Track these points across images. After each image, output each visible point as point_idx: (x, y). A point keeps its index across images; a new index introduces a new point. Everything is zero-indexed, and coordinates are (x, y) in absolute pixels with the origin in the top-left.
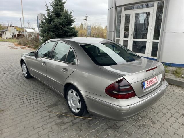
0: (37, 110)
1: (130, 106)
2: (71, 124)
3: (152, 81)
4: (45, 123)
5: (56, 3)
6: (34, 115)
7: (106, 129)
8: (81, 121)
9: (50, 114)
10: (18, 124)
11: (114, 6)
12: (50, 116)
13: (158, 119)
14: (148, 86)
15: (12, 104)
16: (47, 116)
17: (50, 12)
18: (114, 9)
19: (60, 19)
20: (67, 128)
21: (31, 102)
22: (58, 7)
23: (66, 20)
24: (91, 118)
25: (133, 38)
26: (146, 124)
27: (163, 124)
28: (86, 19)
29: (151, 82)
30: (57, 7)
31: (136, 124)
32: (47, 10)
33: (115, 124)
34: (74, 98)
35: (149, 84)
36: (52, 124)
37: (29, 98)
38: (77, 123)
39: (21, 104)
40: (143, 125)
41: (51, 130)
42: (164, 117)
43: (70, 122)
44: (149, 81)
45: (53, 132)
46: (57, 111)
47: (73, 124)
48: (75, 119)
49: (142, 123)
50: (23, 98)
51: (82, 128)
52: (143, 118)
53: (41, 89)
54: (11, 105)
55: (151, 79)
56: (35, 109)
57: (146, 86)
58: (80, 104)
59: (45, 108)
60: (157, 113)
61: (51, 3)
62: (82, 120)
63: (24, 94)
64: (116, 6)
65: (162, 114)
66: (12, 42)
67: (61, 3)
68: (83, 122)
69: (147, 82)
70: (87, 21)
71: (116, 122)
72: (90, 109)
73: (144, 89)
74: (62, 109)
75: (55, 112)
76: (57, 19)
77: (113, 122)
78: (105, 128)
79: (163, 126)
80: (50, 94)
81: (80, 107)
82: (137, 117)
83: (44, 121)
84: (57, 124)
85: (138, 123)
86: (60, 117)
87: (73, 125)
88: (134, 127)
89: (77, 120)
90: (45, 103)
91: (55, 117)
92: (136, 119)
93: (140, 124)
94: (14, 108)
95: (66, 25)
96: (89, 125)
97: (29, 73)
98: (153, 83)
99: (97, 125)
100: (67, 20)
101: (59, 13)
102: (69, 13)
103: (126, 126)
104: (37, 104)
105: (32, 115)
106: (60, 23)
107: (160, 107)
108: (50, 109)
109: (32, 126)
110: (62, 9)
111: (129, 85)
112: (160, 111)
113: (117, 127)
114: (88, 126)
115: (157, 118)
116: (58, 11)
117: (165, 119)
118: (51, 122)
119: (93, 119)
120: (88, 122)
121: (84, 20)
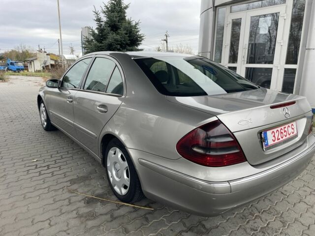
0: (49, 187)
1: (232, 184)
2: (108, 217)
3: (285, 131)
4: (57, 212)
5: (111, 8)
6: (40, 197)
7: (180, 233)
8: (130, 212)
9: (71, 195)
10: (5, 211)
11: (212, 6)
12: (70, 200)
13: (297, 216)
14: (274, 141)
15: (6, 173)
16: (65, 200)
17: (102, 23)
18: (211, 12)
19: (118, 34)
20: (99, 226)
21: (42, 172)
22: (116, 14)
23: (127, 35)
24: (151, 208)
25: (247, 63)
26: (269, 226)
27: (308, 229)
28: (165, 40)
29: (281, 133)
30: (113, 14)
31: (247, 226)
32: (95, 19)
33: (200, 222)
34: (118, 166)
35: (276, 138)
36: (70, 216)
37: (39, 164)
38: (120, 216)
39: (22, 174)
40: (262, 228)
41: (65, 228)
42: (308, 213)
43: (106, 214)
44: (278, 130)
45: (68, 231)
46: (86, 189)
47: (113, 218)
48: (119, 208)
49: (260, 224)
50: (30, 165)
51: (130, 227)
52: (262, 213)
53: (67, 150)
54: (5, 175)
55: (283, 127)
56: (46, 185)
57: (270, 142)
58: (128, 176)
59: (65, 184)
60: (295, 204)
61: (104, 8)
62: (133, 210)
63: (33, 157)
64: (215, 5)
65: (306, 206)
66: (41, 77)
67: (121, 8)
68: (134, 215)
69: (273, 132)
70: (167, 42)
71: (203, 218)
72: (147, 189)
73: (264, 147)
74: (98, 187)
75: (83, 191)
76: (113, 34)
77: (197, 218)
78: (178, 230)
79: (307, 232)
80: (81, 158)
81: (128, 184)
82: (250, 211)
83: (57, 209)
84: (80, 216)
85: (251, 223)
86: (89, 202)
87: (112, 221)
88: (241, 231)
89: (122, 211)
90: (68, 174)
91: (80, 201)
92: (247, 215)
93: (256, 226)
94: (7, 181)
95: (127, 44)
96: (145, 223)
97: (50, 121)
98: (286, 136)
99: (161, 223)
100: (129, 37)
101: (117, 25)
102: (133, 23)
103: (223, 228)
104: (53, 175)
105: (37, 196)
106: (117, 41)
107: (301, 192)
108: (75, 187)
109: (29, 218)
110: (122, 18)
111: (231, 135)
112: (301, 200)
113: (204, 230)
114: (143, 224)
115: (294, 216)
116: (115, 21)
117: (311, 217)
118: (68, 212)
119: (155, 210)
120: (145, 215)
121: (163, 42)
